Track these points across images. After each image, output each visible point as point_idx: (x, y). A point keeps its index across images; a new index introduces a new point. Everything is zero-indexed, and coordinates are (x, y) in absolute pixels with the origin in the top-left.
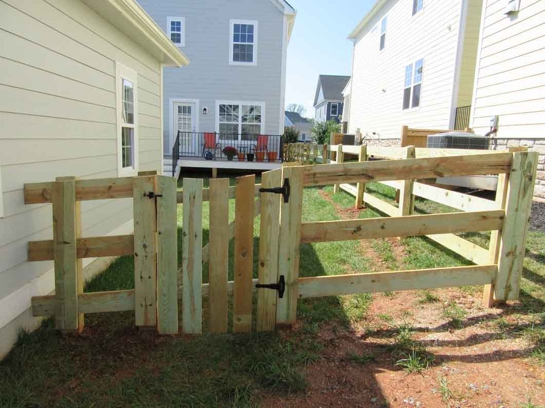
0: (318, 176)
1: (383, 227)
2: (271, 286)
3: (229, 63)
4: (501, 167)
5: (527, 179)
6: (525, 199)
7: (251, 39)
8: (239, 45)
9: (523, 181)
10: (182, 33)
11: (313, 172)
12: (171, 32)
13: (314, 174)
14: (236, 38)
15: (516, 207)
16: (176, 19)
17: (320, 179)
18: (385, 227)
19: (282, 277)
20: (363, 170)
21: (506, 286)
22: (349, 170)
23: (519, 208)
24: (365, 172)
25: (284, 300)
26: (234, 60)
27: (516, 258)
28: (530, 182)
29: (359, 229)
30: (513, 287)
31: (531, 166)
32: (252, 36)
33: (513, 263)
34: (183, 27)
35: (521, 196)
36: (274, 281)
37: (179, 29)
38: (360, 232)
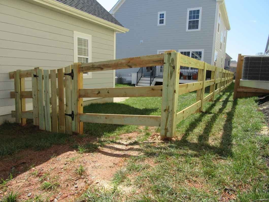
0: (83, 68)
1: (108, 93)
2: (69, 115)
3: (186, 31)
4: (159, 62)
5: (172, 68)
6: (172, 79)
7: (198, 17)
8: (191, 21)
9: (170, 69)
10: (164, 19)
11: (82, 66)
12: (159, 19)
13: (82, 67)
14: (190, 18)
15: (167, 84)
16: (162, 13)
17: (84, 69)
18: (109, 92)
19: (73, 112)
20: (99, 65)
21: (165, 129)
22: (94, 65)
23: (169, 85)
24: (100, 66)
25: (74, 122)
26: (188, 29)
27: (169, 113)
28: (173, 70)
29: (99, 93)
30: (169, 130)
31: (173, 60)
32: (199, 16)
33: (168, 116)
34: (165, 16)
35: (169, 77)
36: (70, 113)
37: (163, 17)
38: (100, 94)
